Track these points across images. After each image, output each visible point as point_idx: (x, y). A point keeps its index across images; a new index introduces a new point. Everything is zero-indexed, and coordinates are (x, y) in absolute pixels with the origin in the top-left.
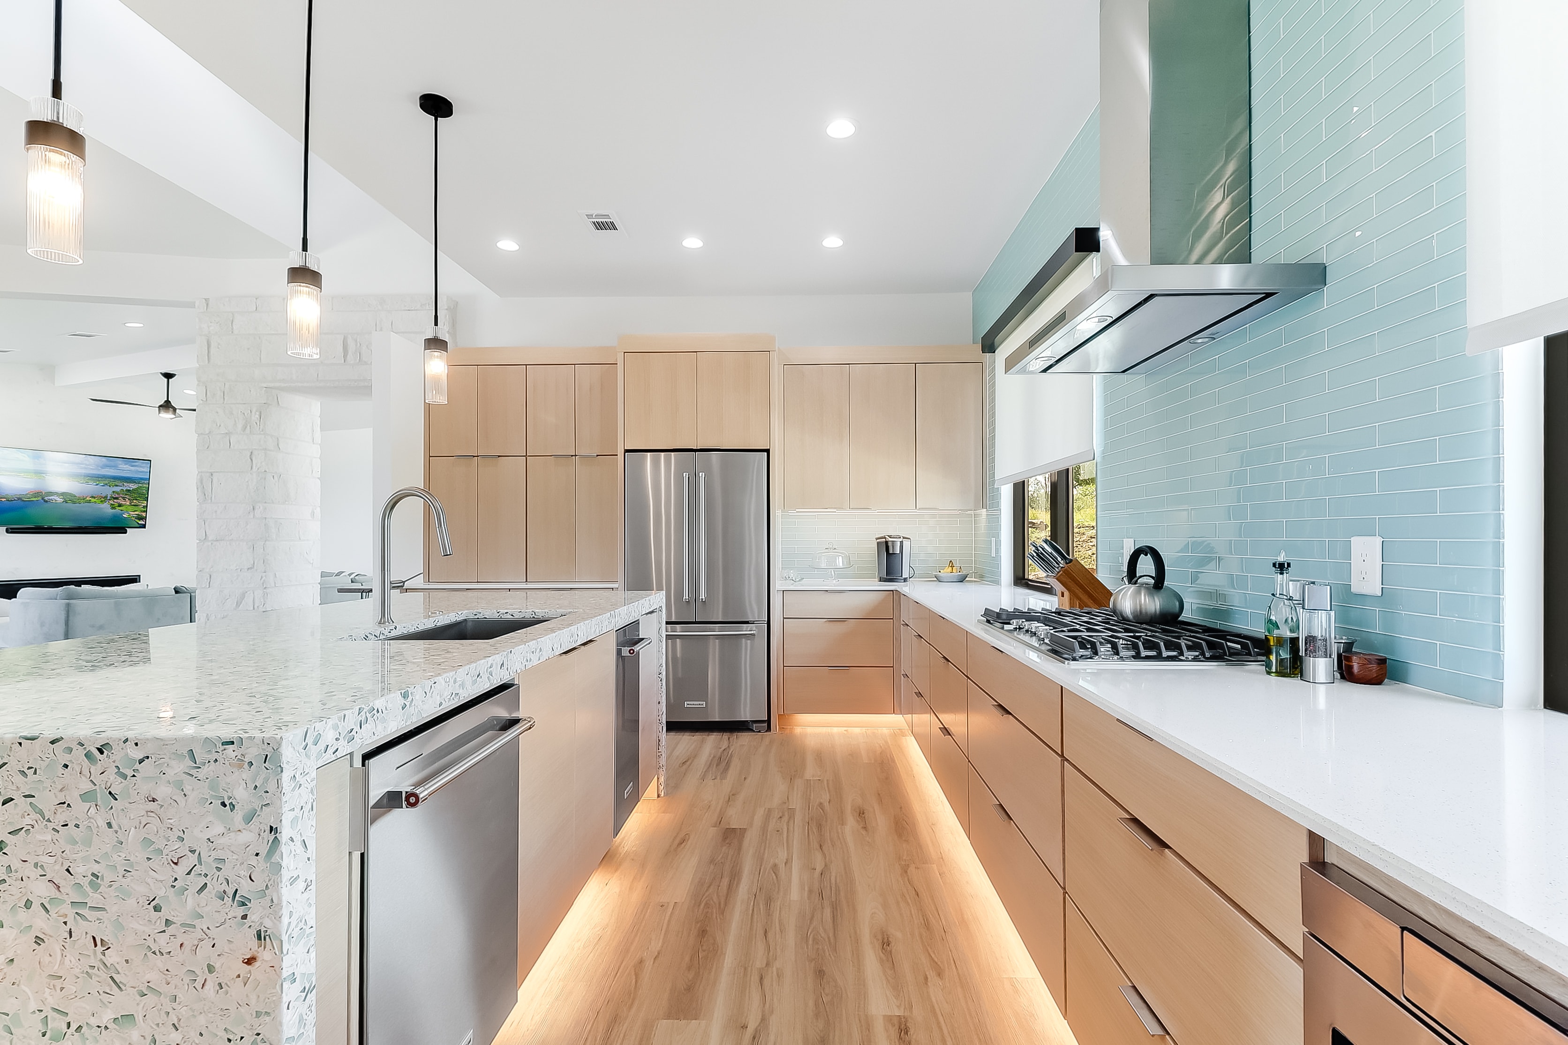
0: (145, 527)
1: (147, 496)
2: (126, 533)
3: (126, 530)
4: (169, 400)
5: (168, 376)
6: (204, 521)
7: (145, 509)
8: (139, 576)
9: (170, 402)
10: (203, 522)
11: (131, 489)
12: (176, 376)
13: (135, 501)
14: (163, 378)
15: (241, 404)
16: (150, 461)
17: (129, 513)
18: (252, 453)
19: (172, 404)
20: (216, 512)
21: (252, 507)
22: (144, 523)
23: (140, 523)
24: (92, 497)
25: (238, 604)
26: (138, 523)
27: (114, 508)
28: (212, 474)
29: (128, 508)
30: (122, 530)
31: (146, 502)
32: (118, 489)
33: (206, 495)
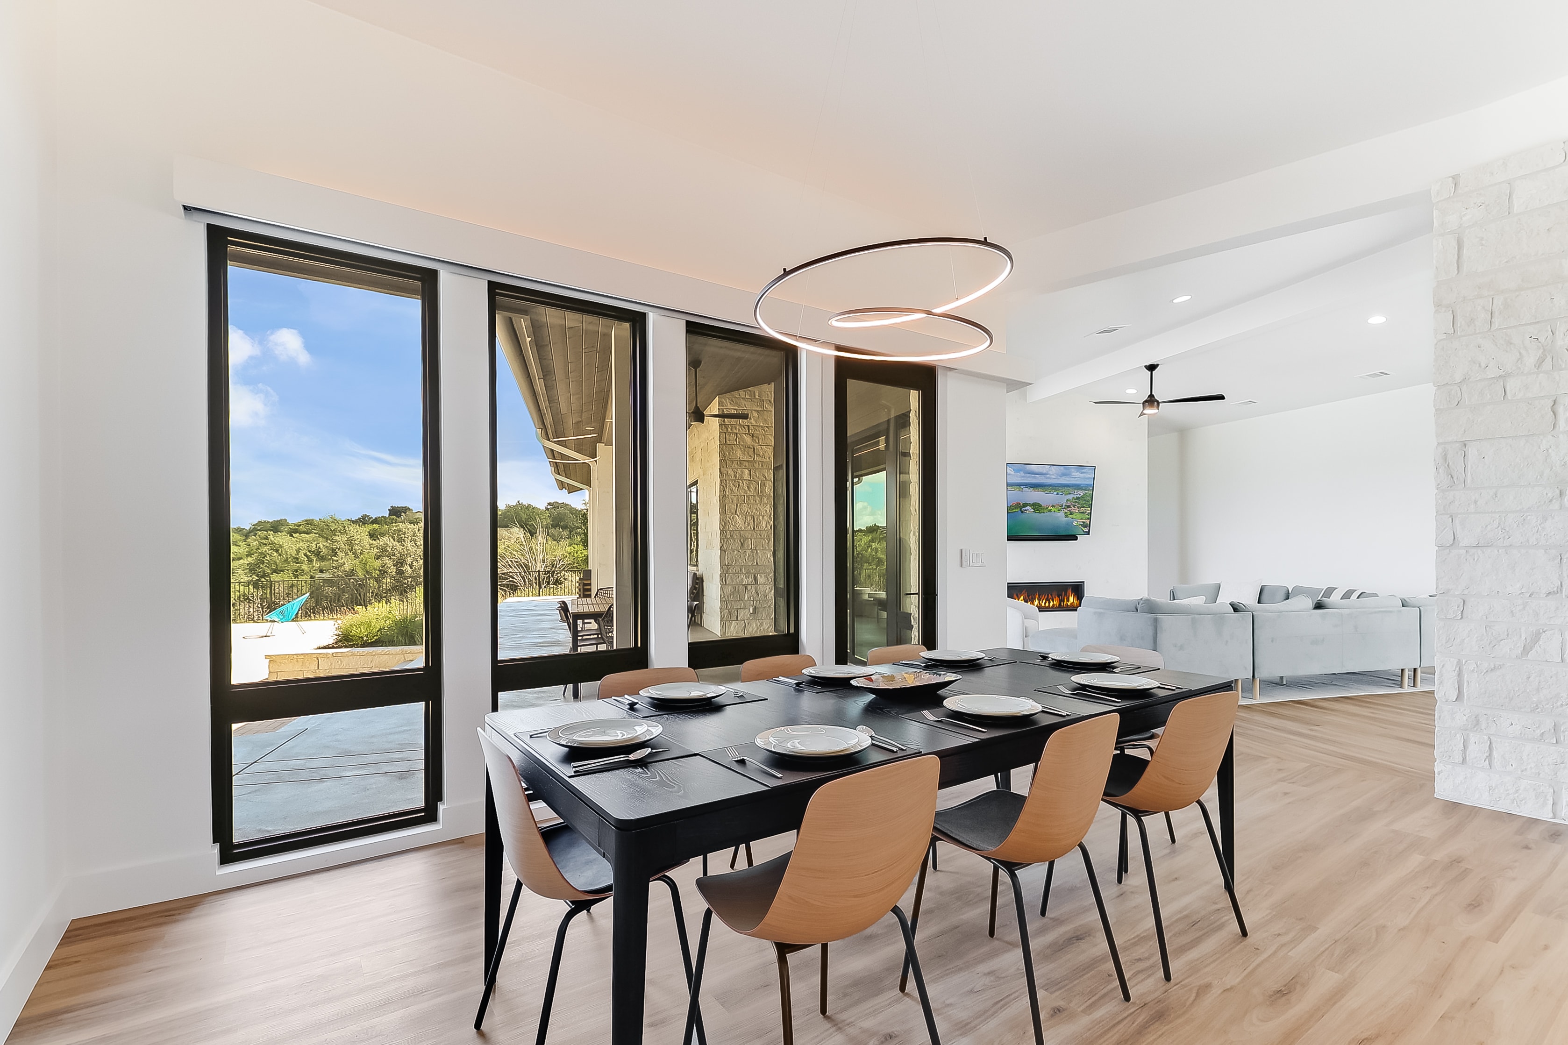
0: (1089, 534)
1: (1091, 503)
2: (1076, 539)
3: (1077, 537)
4: (1153, 394)
5: (1152, 368)
6: (1451, 516)
7: (1089, 516)
8: (1084, 582)
9: (1153, 396)
10: (1450, 519)
11: (1080, 496)
12: (1159, 366)
13: (1082, 508)
14: (1147, 371)
15: (1531, 324)
16: (1095, 467)
17: (1077, 521)
18: (1555, 402)
19: (1156, 398)
20: (1476, 502)
21: (1558, 492)
22: (1087, 530)
23: (1085, 530)
24: (1053, 506)
25: (1526, 650)
26: (1083, 531)
27: (1067, 516)
28: (1465, 445)
29: (1077, 515)
30: (1074, 538)
31: (1090, 509)
32: (1070, 497)
33: (1455, 478)
